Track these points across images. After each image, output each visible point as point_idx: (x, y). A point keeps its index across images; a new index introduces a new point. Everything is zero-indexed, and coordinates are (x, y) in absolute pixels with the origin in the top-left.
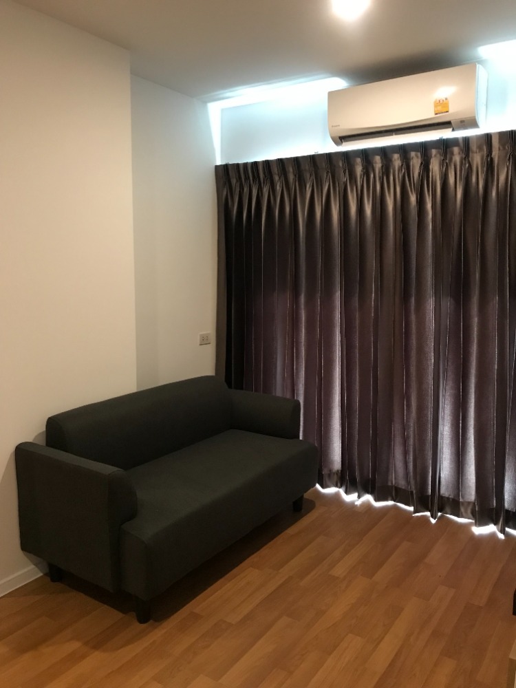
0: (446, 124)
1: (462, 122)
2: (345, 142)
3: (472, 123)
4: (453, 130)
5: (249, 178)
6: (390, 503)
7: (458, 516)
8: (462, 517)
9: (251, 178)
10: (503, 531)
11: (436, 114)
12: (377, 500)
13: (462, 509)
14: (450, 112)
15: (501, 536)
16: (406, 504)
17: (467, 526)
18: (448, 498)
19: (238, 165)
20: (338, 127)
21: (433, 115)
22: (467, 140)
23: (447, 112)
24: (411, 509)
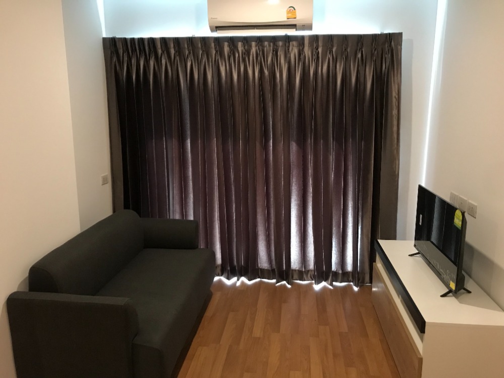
0: (293, 26)
1: (304, 26)
2: (219, 30)
3: (310, 27)
4: (296, 30)
5: (136, 50)
6: (258, 280)
7: (303, 281)
8: (305, 280)
9: (138, 51)
10: (331, 284)
11: (288, 19)
12: (250, 280)
13: (305, 276)
14: (297, 18)
15: (331, 287)
16: (269, 279)
17: (310, 285)
18: (295, 270)
19: (125, 39)
20: (215, 20)
21: (286, 19)
22: (303, 37)
23: (295, 18)
24: (274, 281)
